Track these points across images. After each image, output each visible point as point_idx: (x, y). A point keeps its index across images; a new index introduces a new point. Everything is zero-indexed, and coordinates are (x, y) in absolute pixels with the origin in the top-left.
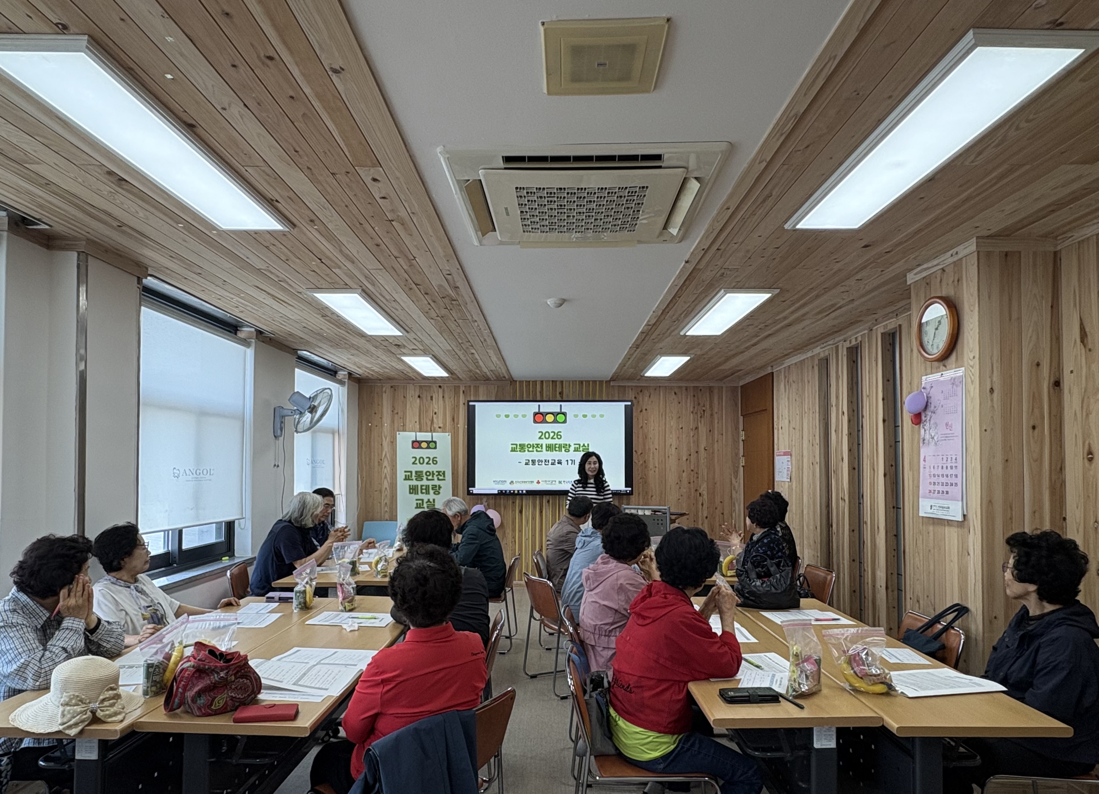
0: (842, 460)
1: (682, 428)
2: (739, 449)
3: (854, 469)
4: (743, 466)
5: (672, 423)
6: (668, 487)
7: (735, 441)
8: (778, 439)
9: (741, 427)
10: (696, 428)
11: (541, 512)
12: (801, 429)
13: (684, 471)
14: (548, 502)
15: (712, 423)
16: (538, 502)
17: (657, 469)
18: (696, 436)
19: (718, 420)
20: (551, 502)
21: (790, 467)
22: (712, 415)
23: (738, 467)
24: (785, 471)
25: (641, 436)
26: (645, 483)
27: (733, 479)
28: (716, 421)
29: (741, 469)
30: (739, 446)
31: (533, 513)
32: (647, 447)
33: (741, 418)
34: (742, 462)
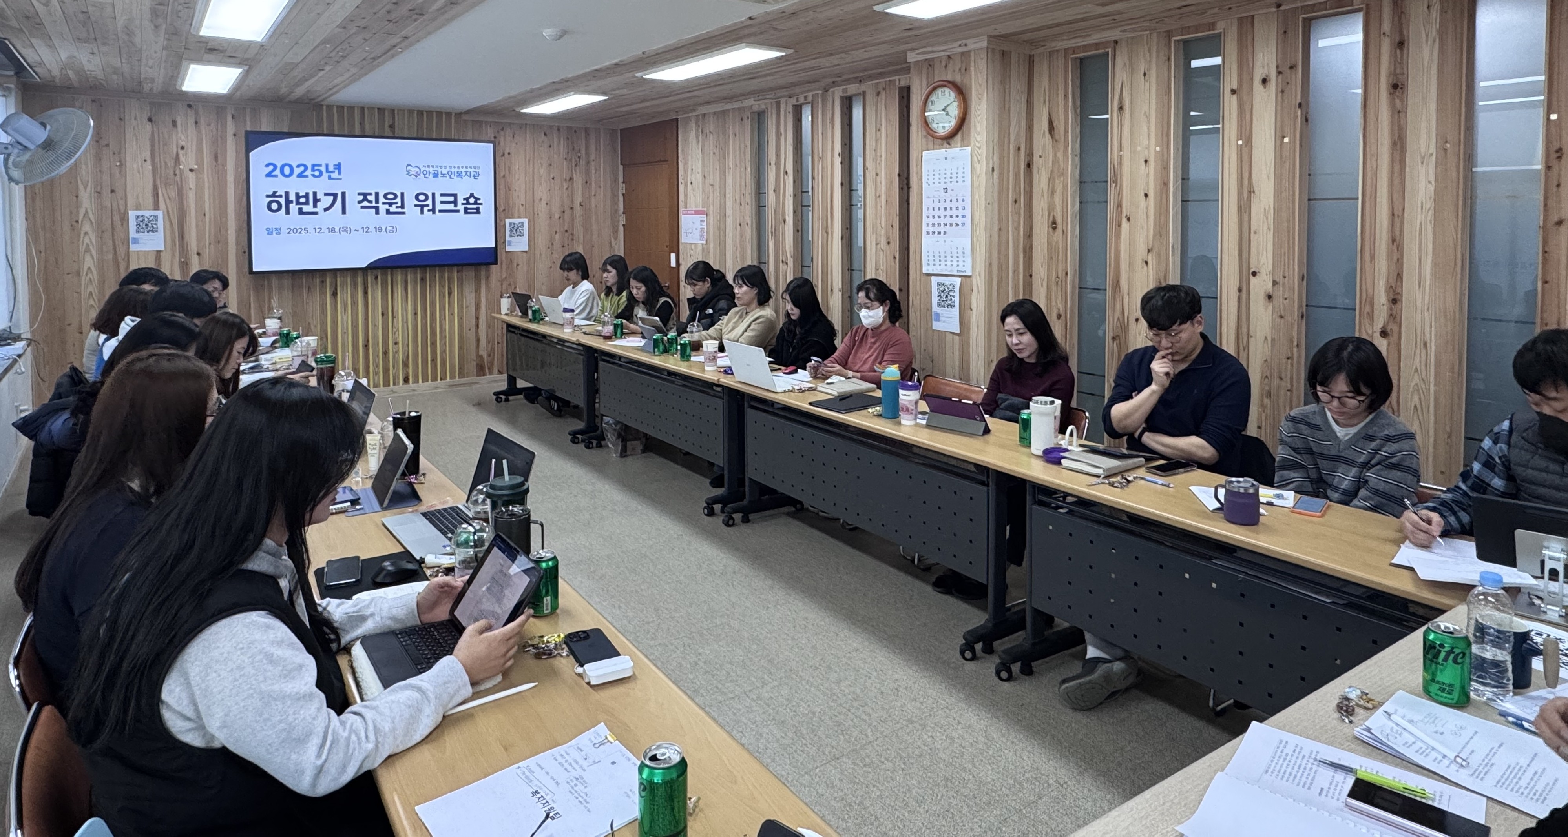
0: (785, 222)
1: (554, 178)
2: (618, 206)
3: (798, 231)
4: (623, 226)
5: (541, 172)
7: (614, 196)
8: (686, 195)
9: (621, 178)
10: (571, 178)
12: (722, 186)
13: (556, 232)
15: (588, 172)
18: (570, 189)
19: (596, 169)
21: (705, 227)
22: (588, 162)
23: (618, 226)
24: (697, 233)
25: (502, 187)
28: (593, 171)
29: (621, 230)
30: (619, 200)
32: (511, 202)
33: (621, 168)
34: (622, 220)
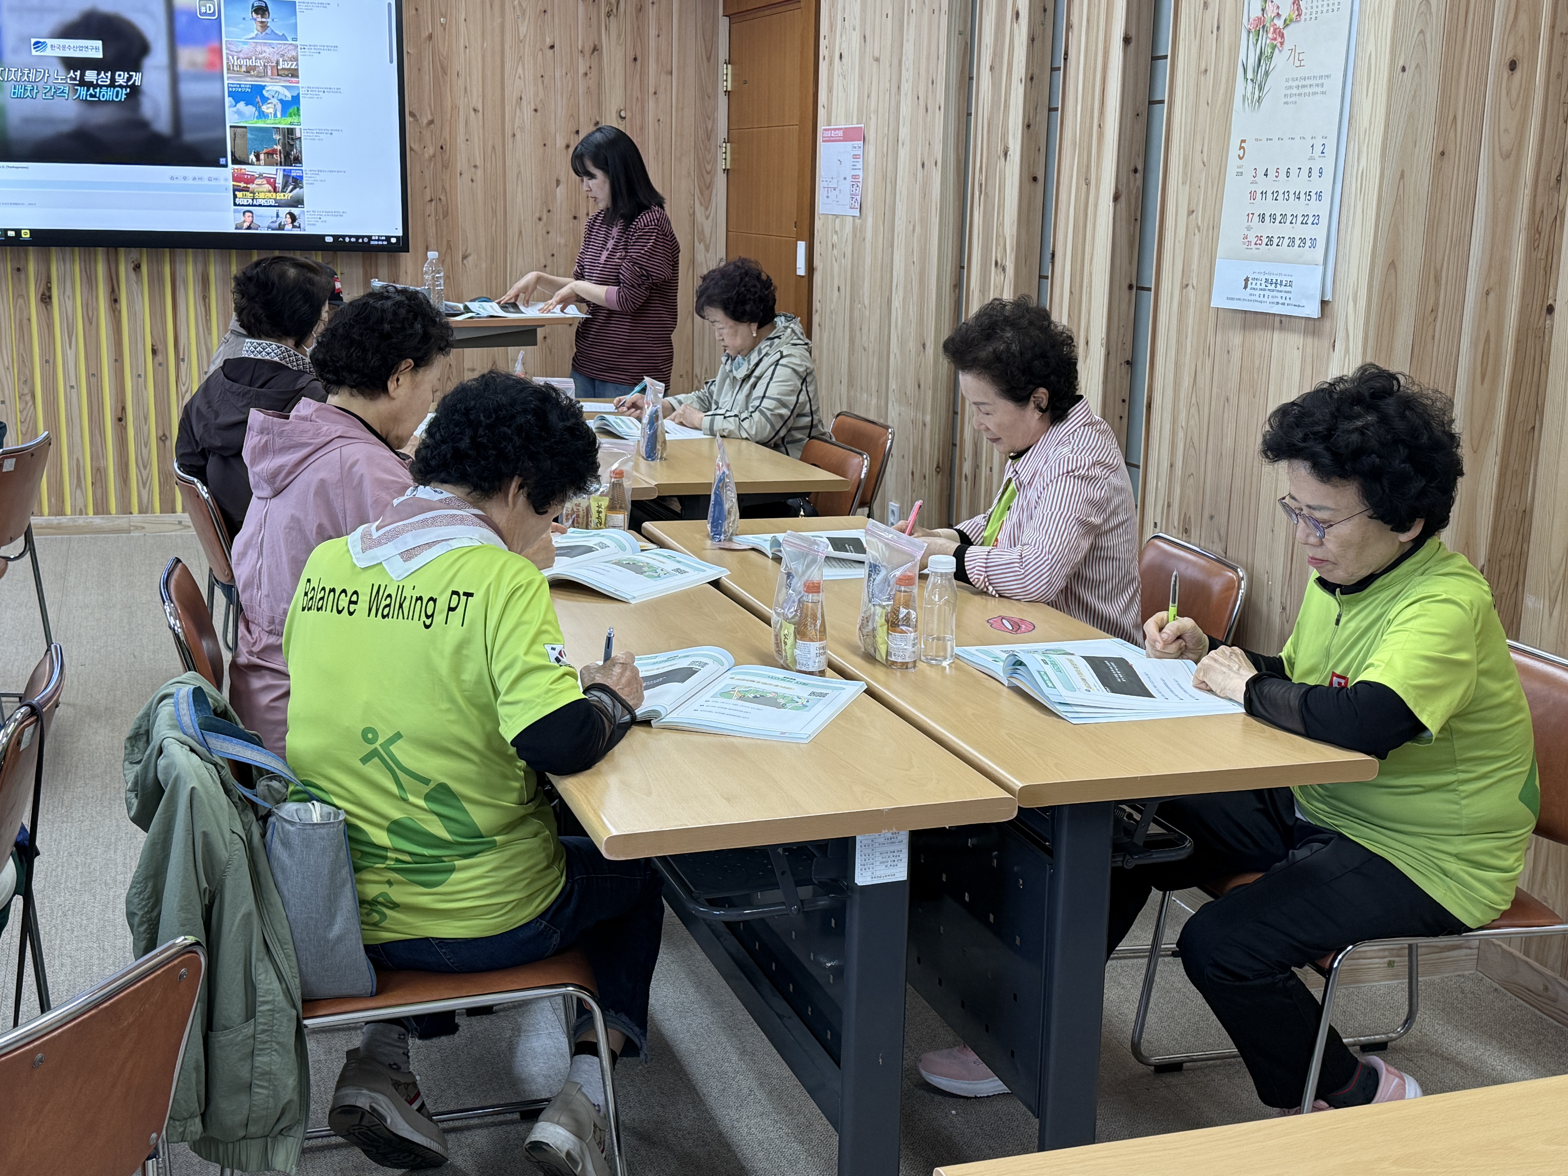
0: (1006, 154)
1: (552, 47)
2: (715, 121)
3: (1035, 179)
4: (726, 171)
5: (523, 30)
6: (513, 230)
7: (706, 95)
8: (830, 90)
9: (723, 53)
10: (595, 49)
11: (115, 300)
12: (895, 62)
13: (558, 182)
14: (137, 267)
15: (639, 33)
16: (101, 269)
17: (480, 172)
18: (593, 74)
19: (660, 29)
20: (144, 268)
21: (860, 173)
22: (640, 9)
23: (711, 173)
24: (846, 186)
25: (426, 64)
26: (446, 215)
27: (699, 209)
28: (653, 32)
29: (721, 181)
30: (715, 109)
31: (86, 306)
32: (448, 104)
33: (723, 24)
34: (723, 158)
